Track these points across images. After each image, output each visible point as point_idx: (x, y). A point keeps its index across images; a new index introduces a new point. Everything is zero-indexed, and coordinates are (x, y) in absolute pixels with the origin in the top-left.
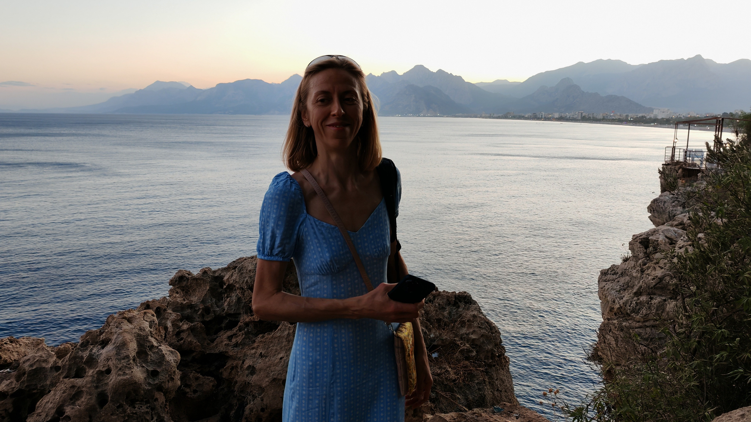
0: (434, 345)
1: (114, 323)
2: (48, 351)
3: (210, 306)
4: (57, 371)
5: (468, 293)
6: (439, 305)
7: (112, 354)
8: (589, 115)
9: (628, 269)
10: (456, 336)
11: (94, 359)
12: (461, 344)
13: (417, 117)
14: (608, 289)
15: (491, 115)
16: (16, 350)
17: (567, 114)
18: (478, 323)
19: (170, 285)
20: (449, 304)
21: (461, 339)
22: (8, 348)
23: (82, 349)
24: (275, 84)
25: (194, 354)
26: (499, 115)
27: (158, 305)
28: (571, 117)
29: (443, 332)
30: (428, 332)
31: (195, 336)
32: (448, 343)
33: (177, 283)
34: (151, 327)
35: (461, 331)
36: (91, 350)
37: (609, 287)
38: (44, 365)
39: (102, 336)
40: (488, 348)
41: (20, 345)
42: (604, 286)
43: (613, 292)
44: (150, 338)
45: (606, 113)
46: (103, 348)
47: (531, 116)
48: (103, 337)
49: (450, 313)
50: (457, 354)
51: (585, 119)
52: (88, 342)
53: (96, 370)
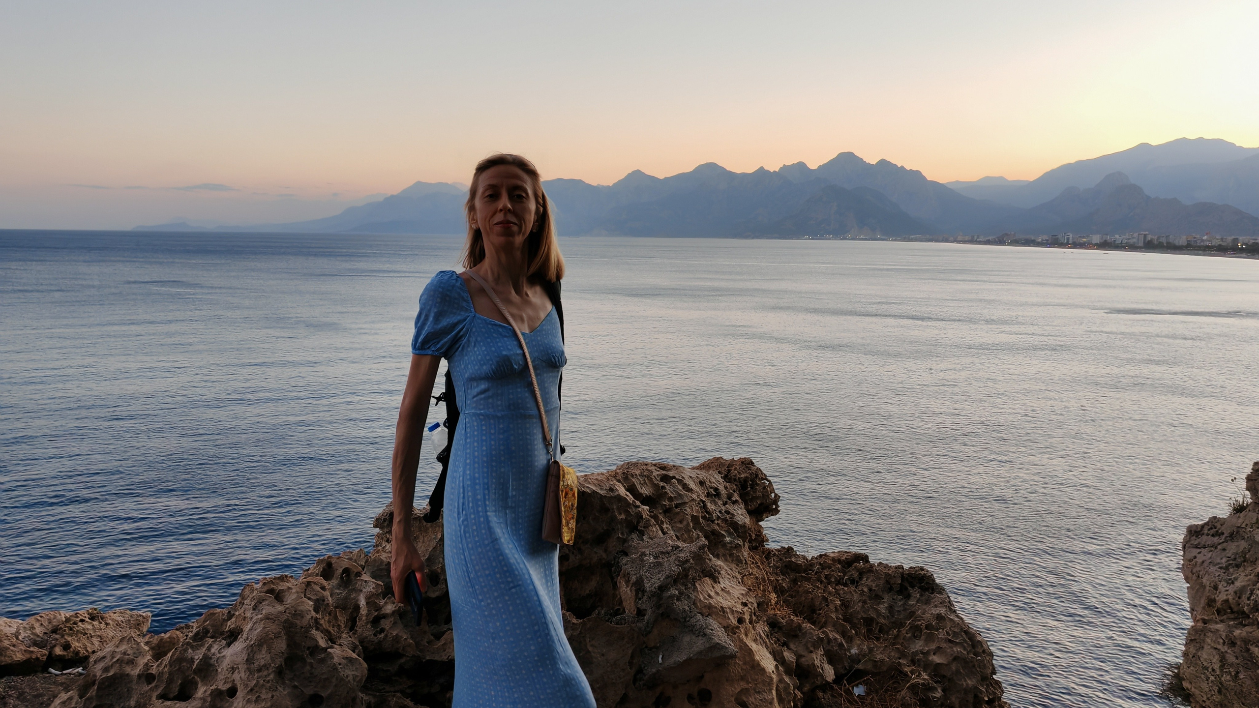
0: (858, 671)
1: (251, 601)
2: (138, 644)
3: (439, 570)
4: (149, 683)
5: (928, 571)
6: (870, 590)
7: (239, 659)
8: (1159, 238)
9: (1243, 526)
10: (903, 655)
11: (211, 665)
12: (912, 672)
13: (841, 239)
14: (1203, 562)
15: (973, 237)
16: (98, 633)
17: (1117, 236)
18: (947, 633)
19: (375, 527)
20: (890, 589)
21: (913, 662)
22: (84, 629)
23: (194, 644)
24: (603, 187)
25: (403, 660)
26: (988, 238)
27: (346, 564)
28: (1125, 241)
29: (876, 646)
30: (847, 642)
31: (406, 626)
32: (885, 669)
33: (386, 524)
34: (316, 610)
35: (912, 646)
36: (209, 649)
37: (1204, 558)
38: (128, 669)
39: (229, 623)
40: (967, 684)
41: (107, 624)
42: (1195, 557)
43: (1213, 569)
44: (314, 632)
45: (1194, 235)
46: (229, 645)
47: (1047, 240)
48: (231, 624)
49: (890, 608)
50: (903, 693)
51: (1150, 246)
52: (208, 632)
53: (212, 688)
